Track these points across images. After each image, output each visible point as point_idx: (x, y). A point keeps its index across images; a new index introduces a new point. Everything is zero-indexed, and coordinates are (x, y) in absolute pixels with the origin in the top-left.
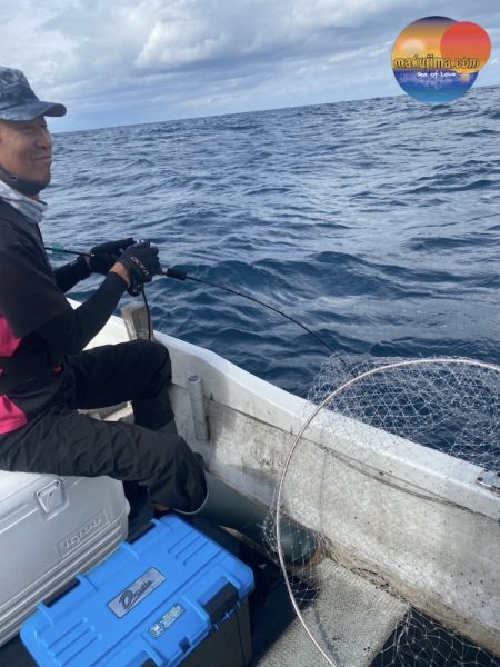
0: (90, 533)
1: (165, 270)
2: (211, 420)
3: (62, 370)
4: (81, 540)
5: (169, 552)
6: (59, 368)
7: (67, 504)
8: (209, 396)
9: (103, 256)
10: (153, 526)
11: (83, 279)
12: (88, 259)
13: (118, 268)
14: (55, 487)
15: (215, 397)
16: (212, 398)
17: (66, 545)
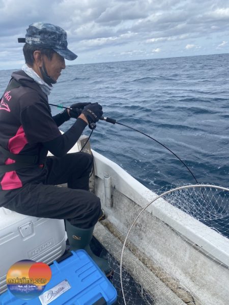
0: (44, 249)
1: (105, 118)
2: (113, 198)
3: (44, 166)
4: (40, 252)
5: (76, 272)
6: (42, 166)
7: (34, 234)
8: (113, 186)
9: (76, 110)
10: (72, 255)
11: (67, 120)
12: (68, 110)
13: (82, 116)
14: (28, 226)
15: (116, 187)
16: (114, 188)
17: (32, 253)
